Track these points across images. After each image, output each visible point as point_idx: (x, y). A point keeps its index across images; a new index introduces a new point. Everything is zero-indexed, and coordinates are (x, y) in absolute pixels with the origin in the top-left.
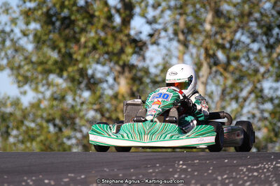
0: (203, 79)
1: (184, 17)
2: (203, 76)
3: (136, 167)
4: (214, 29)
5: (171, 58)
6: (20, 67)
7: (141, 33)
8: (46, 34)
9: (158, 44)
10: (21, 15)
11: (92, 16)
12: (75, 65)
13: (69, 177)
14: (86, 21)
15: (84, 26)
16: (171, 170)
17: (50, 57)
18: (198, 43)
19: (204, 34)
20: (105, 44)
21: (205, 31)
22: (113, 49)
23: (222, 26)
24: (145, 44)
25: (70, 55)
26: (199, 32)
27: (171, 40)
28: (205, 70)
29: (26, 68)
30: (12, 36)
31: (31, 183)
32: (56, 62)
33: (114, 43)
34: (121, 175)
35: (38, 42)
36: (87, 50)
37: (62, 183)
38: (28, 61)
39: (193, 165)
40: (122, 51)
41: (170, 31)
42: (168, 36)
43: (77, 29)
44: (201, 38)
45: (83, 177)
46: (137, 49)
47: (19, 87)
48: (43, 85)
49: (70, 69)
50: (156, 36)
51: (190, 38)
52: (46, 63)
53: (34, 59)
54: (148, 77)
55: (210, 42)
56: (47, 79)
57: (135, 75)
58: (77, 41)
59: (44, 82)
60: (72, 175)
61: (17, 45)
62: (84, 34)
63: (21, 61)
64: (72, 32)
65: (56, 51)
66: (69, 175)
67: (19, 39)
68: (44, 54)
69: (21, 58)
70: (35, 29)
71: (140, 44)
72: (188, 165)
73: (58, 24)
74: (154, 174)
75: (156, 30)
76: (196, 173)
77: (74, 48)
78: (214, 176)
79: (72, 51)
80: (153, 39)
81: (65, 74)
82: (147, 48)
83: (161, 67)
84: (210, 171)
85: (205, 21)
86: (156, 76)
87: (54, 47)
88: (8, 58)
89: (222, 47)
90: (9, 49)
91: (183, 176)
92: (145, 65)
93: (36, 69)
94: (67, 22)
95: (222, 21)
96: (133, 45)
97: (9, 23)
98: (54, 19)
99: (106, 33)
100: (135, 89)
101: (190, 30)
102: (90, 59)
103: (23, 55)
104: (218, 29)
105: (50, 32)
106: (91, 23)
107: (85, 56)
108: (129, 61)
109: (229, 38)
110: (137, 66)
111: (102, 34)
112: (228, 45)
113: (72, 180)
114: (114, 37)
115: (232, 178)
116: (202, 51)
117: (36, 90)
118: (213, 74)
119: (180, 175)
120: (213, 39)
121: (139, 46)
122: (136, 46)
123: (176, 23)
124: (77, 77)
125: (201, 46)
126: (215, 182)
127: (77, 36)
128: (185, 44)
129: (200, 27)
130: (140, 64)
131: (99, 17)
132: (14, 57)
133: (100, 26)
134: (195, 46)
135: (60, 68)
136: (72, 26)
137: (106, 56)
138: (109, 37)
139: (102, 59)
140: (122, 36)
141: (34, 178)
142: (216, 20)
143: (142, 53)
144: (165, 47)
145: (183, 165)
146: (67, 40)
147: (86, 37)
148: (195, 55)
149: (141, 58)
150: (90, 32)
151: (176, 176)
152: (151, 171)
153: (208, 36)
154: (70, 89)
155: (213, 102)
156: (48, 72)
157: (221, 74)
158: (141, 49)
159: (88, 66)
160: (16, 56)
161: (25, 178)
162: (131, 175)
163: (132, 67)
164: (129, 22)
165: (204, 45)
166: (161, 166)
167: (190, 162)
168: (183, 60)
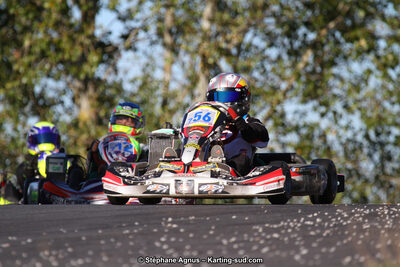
1: (172, 10)
2: (199, 95)
3: (106, 227)
4: (215, 28)
5: (153, 70)
7: (110, 33)
9: (135, 50)
11: (40, 9)
12: (15, 79)
13: (9, 242)
14: (31, 16)
15: (28, 23)
16: (155, 230)
18: (192, 48)
19: (200, 34)
20: (58, 50)
21: (201, 30)
22: (70, 56)
23: (225, 24)
24: (116, 49)
25: (9, 65)
26: (194, 32)
27: (153, 43)
33: (72, 48)
34: (84, 238)
36: (33, 58)
39: (187, 223)
40: (83, 59)
41: (153, 30)
42: (149, 38)
43: (18, 28)
44: (197, 40)
45: (29, 241)
46: (105, 57)
49: (9, 85)
50: (131, 38)
51: (180, 40)
54: (122, 97)
55: (209, 47)
57: (103, 93)
58: (19, 45)
60: (14, 238)
62: (28, 35)
64: (11, 32)
66: (10, 238)
71: (109, 49)
72: (180, 224)
74: (131, 237)
75: (132, 30)
76: (191, 235)
77: (14, 54)
78: (218, 238)
79: (11, 59)
80: (128, 43)
82: (120, 55)
83: (139, 82)
85: (201, 16)
86: (133, 95)
89: (226, 53)
91: (173, 239)
92: (118, 79)
94: (4, 17)
95: (226, 16)
96: (99, 50)
99: (60, 34)
100: (102, 113)
101: (180, 29)
102: (38, 72)
104: (220, 28)
106: (38, 18)
107: (30, 65)
108: (94, 73)
109: (235, 41)
110: (106, 81)
111: (55, 35)
112: (234, 51)
113: (14, 245)
114: (72, 40)
115: (243, 241)
116: (198, 59)
119: (168, 238)
120: (213, 42)
121: (107, 52)
122: (104, 53)
123: (161, 20)
124: (20, 96)
125: (197, 52)
126: (219, 247)
127: (19, 37)
128: (174, 49)
129: (194, 25)
130: (110, 79)
131: (49, 10)
133: (51, 23)
134: (187, 51)
136: (10, 22)
137: (61, 67)
138: (65, 39)
139: (54, 71)
140: (82, 38)
142: (218, 14)
143: (112, 62)
144: (145, 53)
145: (172, 223)
146: (3, 43)
147: (31, 39)
148: (187, 66)
149: (111, 69)
150: (38, 31)
151: (163, 239)
152: (127, 231)
153: (206, 37)
154: (8, 113)
158: (111, 56)
159: (33, 81)
162: (99, 238)
163: (98, 82)
164: (93, 18)
165: (201, 50)
166: (141, 225)
167: (182, 219)
168: (171, 72)
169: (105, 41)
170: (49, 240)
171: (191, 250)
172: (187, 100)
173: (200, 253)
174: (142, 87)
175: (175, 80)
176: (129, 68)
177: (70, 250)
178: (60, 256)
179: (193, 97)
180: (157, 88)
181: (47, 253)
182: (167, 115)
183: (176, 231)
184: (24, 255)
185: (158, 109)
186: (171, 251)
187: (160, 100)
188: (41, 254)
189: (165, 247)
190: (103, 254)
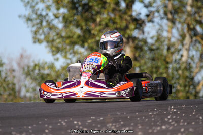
0: (187, 47)
1: (171, 1)
2: (186, 44)
3: (139, 111)
4: (194, 10)
5: (162, 31)
6: (53, 41)
7: (140, 14)
8: (71, 16)
9: (153, 22)
10: (53, 2)
11: (105, 3)
12: (93, 38)
13: (91, 119)
14: (100, 6)
15: (99, 10)
16: (165, 113)
17: (75, 32)
18: (182, 20)
19: (186, 13)
20: (114, 23)
21: (187, 11)
22: (121, 26)
23: (199, 8)
24: (143, 22)
25: (89, 31)
26: (183, 12)
27: (162, 18)
28: (187, 40)
29: (58, 41)
30: (47, 18)
31: (64, 124)
32: (79, 37)
33: (121, 21)
34: (129, 117)
35: (66, 22)
36: (101, 27)
37: (87, 124)
38: (59, 36)
39: (181, 109)
40: (127, 27)
41: (162, 12)
42: (160, 16)
43: (94, 12)
44: (185, 16)
45: (101, 119)
46: (138, 26)
47: (53, 55)
48: (70, 54)
49: (90, 41)
50: (151, 16)
51: (176, 16)
52: (72, 37)
53: (64, 34)
54: (147, 46)
55: (191, 19)
56: (73, 47)
57: (137, 44)
58: (94, 21)
59: (71, 51)
60: (94, 118)
61: (51, 25)
62: (99, 16)
63: (54, 36)
64: (90, 15)
65: (79, 28)
66: (92, 118)
67: (53, 20)
68: (71, 31)
69: (54, 34)
70: (64, 13)
72: (178, 109)
73: (80, 9)
74: (153, 116)
75: (151, 12)
76: (184, 115)
77: (92, 26)
78: (197, 116)
79: (91, 28)
80: (149, 18)
81: (86, 45)
82: (145, 25)
83: (155, 38)
84: (194, 113)
85: (186, 4)
86: (152, 45)
87: (78, 26)
88: (45, 34)
89: (200, 23)
90: (46, 27)
91: (174, 117)
92: (144, 37)
93: (65, 42)
94: (87, 7)
95: (200, 4)
96: (135, 23)
97: (45, 9)
98: (77, 5)
99: (115, 15)
100: (137, 55)
101: (176, 11)
103: (55, 32)
104: (196, 10)
105: (74, 14)
106: (104, 7)
107: (100, 31)
108: (132, 34)
110: (138, 38)
111: (112, 16)
113: (94, 121)
114: (121, 17)
116: (185, 26)
117: (65, 57)
118: (194, 42)
119: (172, 116)
120: (193, 17)
121: (139, 23)
122: (137, 24)
123: (166, 6)
124: (95, 47)
125: (184, 22)
126: (198, 121)
127: (94, 17)
128: (173, 21)
129: (184, 9)
130: (141, 37)
131: (109, 3)
132: (49, 33)
133: (110, 9)
134: (180, 22)
135: (82, 41)
136: (90, 9)
138: (117, 17)
140: (126, 17)
141: (66, 120)
142: (195, 3)
143: (141, 28)
144: (158, 23)
145: (174, 109)
146: (87, 20)
147: (100, 18)
148: (180, 30)
149: (141, 32)
150: (103, 14)
151: (169, 117)
152: (151, 113)
153: (189, 15)
155: (194, 63)
156: (73, 44)
157: (200, 43)
158: (141, 25)
160: (51, 33)
161: (60, 120)
162: (137, 117)
163: (134, 39)
164: (131, 6)
165: (187, 21)
166: (158, 110)
167: (179, 107)
168: (171, 33)
169: (138, 18)
170: (111, 118)
171: (184, 122)
172: (180, 47)
173: (188, 124)
174: (157, 41)
175: (174, 37)
176: (150, 31)
177: (122, 123)
178: (117, 126)
179: (183, 45)
180: (164, 41)
181: (110, 125)
182: (170, 55)
183: (176, 113)
184: (99, 126)
185: (165, 52)
186: (173, 123)
187: (166, 47)
188: (108, 125)
189: (170, 121)
190: (139, 125)
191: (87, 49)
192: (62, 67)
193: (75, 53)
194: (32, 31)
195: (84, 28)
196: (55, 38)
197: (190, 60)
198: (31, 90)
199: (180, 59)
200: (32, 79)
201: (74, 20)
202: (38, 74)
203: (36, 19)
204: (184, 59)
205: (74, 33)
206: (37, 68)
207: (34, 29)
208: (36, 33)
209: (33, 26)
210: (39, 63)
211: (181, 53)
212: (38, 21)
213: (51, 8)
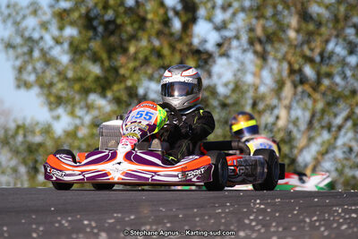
0: (286, 102)
1: (262, 22)
4: (301, 37)
5: (245, 74)
6: (51, 85)
7: (206, 41)
8: (84, 42)
9: (228, 56)
10: (54, 17)
11: (144, 20)
12: (121, 82)
13: (114, 218)
14: (136, 25)
15: (133, 33)
17: (90, 71)
18: (280, 55)
19: (287, 43)
20: (160, 55)
21: (289, 39)
22: (171, 62)
23: (310, 34)
24: (210, 55)
25: (116, 70)
26: (281, 41)
27: (245, 51)
28: (288, 90)
29: (60, 85)
30: (41, 44)
31: (67, 224)
32: (97, 79)
33: (173, 53)
35: (75, 52)
36: (137, 63)
38: (62, 76)
41: (244, 38)
42: (241, 46)
43: (124, 36)
44: (284, 48)
45: (132, 217)
46: (201, 63)
47: (51, 110)
48: (81, 108)
49: (115, 87)
50: (226, 46)
51: (269, 48)
52: (85, 79)
53: (70, 74)
54: (215, 98)
55: (295, 54)
56: (86, 100)
58: (125, 51)
59: (82, 104)
60: (119, 215)
61: (48, 56)
62: (133, 42)
63: (53, 76)
64: (118, 40)
65: (98, 64)
66: (115, 215)
67: (51, 48)
68: (83, 69)
69: (54, 73)
70: (71, 37)
71: (205, 56)
73: (100, 29)
75: (225, 39)
77: (121, 60)
79: (118, 64)
80: (222, 50)
81: (109, 95)
82: (214, 62)
83: (231, 86)
85: (288, 26)
86: (226, 97)
87: (95, 59)
88: (37, 73)
89: (310, 60)
90: (38, 61)
92: (212, 83)
93: (72, 87)
94: (111, 27)
95: (311, 27)
96: (196, 57)
97: (38, 28)
98: (95, 23)
99: (161, 42)
101: (271, 38)
102: (142, 76)
103: (56, 69)
104: (305, 38)
105: (89, 40)
106: (142, 28)
107: (135, 70)
109: (318, 51)
111: (157, 43)
114: (173, 48)
116: (285, 66)
117: (72, 114)
118: (299, 94)
120: (298, 50)
121: (203, 58)
122: (199, 59)
123: (252, 30)
124: (125, 97)
125: (284, 59)
127: (125, 45)
128: (263, 57)
129: (282, 35)
130: (205, 82)
131: (152, 21)
132: (44, 72)
133: (153, 32)
134: (275, 59)
135: (103, 86)
136: (117, 32)
137: (162, 71)
138: (166, 46)
139: (156, 75)
140: (179, 46)
141: (69, 218)
142: (304, 25)
143: (208, 67)
144: (237, 60)
146: (111, 51)
147: (136, 46)
148: (276, 71)
149: (206, 74)
150: (141, 40)
153: (292, 46)
154: (115, 112)
155: (299, 130)
156: (86, 92)
157: (309, 96)
158: (206, 62)
159: (136, 83)
160: (47, 71)
161: (59, 218)
165: (287, 58)
168: (260, 77)
169: (201, 49)
172: (275, 102)
174: (234, 91)
175: (265, 84)
176: (222, 74)
179: (280, 99)
180: (248, 91)
182: (256, 115)
187: (250, 102)
191: (110, 102)
192: (65, 132)
193: (89, 107)
194: (14, 67)
195: (107, 64)
196: (56, 80)
197: (291, 127)
198: (9, 171)
199: (274, 124)
200: (11, 150)
201: (89, 49)
202: (23, 143)
203: (22, 46)
204: (281, 123)
205: (89, 73)
206: (21, 132)
207: (18, 63)
208: (20, 70)
209: (17, 58)
210: (24, 124)
211: (276, 112)
212: (25, 49)
213: (49, 27)
